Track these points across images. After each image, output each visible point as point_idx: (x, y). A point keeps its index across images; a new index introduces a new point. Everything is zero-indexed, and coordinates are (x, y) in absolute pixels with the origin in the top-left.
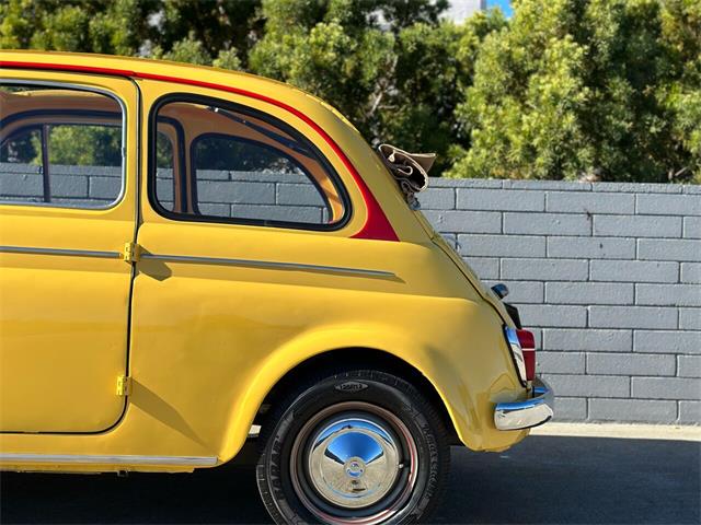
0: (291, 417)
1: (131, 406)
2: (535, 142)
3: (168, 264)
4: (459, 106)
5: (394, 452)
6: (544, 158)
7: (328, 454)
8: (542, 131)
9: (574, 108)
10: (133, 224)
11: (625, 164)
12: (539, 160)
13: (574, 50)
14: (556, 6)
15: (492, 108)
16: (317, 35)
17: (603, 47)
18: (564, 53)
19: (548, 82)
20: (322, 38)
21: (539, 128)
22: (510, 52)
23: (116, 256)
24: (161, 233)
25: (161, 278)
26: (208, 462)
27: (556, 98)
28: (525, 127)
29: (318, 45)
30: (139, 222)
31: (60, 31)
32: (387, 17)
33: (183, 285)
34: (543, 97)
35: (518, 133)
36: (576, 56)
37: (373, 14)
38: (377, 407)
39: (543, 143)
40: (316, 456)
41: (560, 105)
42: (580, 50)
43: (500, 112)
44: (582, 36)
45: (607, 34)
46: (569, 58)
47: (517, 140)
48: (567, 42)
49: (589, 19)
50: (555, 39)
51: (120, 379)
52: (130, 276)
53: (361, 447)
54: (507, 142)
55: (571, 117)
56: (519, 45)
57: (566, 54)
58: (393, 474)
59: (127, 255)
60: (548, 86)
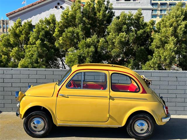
0: (132, 120)
1: (109, 118)
2: (166, 58)
3: (114, 98)
4: (150, 47)
5: (147, 125)
6: (168, 61)
7: (137, 125)
8: (168, 56)
9: (174, 51)
10: (109, 92)
11: (184, 61)
12: (167, 61)
13: (174, 39)
14: (171, 31)
15: (157, 49)
16: (121, 35)
17: (180, 38)
18: (172, 40)
19: (169, 46)
20: (122, 36)
21: (167, 55)
22: (161, 38)
23: (107, 97)
24: (113, 94)
25: (113, 100)
26: (120, 126)
27: (170, 49)
28: (164, 55)
29: (121, 37)
30: (110, 92)
31: (69, 33)
32: (134, 27)
33: (116, 101)
34: (168, 49)
35: (163, 55)
36: (175, 40)
37: (131, 27)
38: (145, 119)
39: (168, 58)
40: (135, 125)
41: (171, 51)
42: (175, 39)
43: (159, 50)
44: (176, 36)
45: (181, 36)
46: (173, 41)
47: (163, 57)
48: (173, 37)
49: (177, 33)
50: (170, 37)
51: (108, 115)
52: (109, 100)
53: (142, 124)
54: (160, 56)
55: (174, 53)
56: (163, 37)
57: (173, 40)
58: (147, 128)
59: (109, 97)
60: (169, 47)
